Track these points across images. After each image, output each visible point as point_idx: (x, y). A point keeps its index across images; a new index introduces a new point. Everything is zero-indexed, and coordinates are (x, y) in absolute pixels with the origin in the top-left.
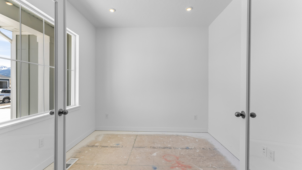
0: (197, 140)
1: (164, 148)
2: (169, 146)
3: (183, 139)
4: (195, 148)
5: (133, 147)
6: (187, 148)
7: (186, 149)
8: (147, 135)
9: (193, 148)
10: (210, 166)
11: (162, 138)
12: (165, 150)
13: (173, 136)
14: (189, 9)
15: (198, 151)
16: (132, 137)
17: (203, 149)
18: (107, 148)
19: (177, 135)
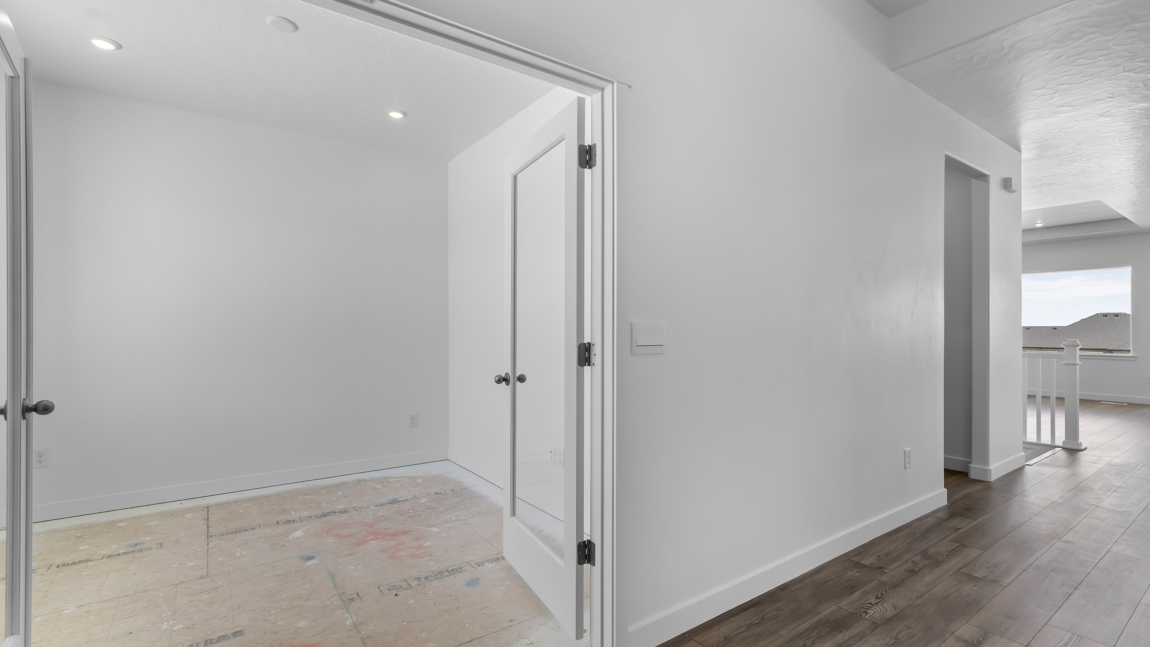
0: (419, 481)
1: (324, 515)
2: (339, 507)
3: (378, 486)
4: (415, 497)
5: (209, 536)
6: (394, 502)
7: (390, 503)
8: (249, 500)
9: (409, 497)
10: (454, 518)
11: (309, 497)
12: (329, 518)
13: (345, 484)
14: (396, 115)
15: (423, 500)
16: (187, 516)
17: (437, 493)
18: (90, 564)
19: (359, 481)
